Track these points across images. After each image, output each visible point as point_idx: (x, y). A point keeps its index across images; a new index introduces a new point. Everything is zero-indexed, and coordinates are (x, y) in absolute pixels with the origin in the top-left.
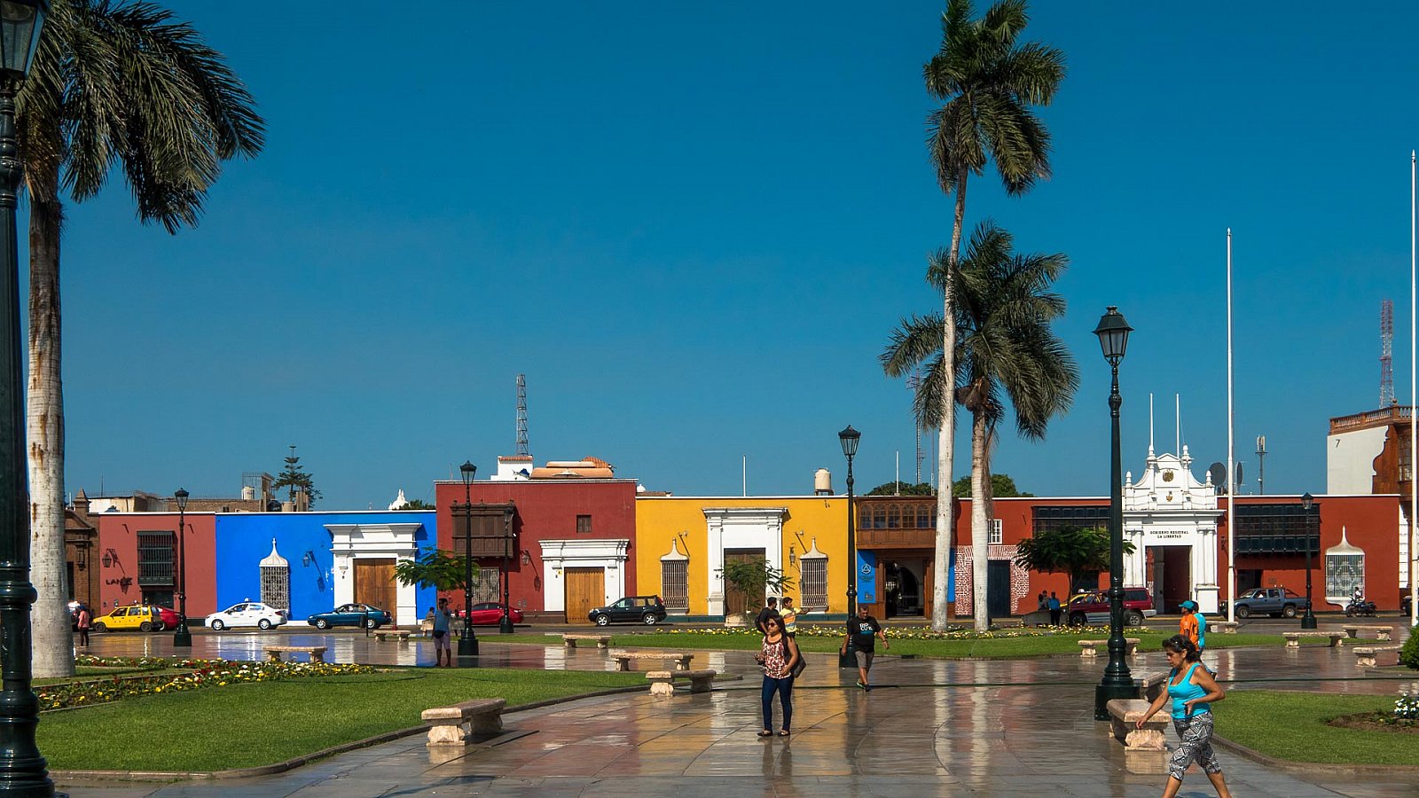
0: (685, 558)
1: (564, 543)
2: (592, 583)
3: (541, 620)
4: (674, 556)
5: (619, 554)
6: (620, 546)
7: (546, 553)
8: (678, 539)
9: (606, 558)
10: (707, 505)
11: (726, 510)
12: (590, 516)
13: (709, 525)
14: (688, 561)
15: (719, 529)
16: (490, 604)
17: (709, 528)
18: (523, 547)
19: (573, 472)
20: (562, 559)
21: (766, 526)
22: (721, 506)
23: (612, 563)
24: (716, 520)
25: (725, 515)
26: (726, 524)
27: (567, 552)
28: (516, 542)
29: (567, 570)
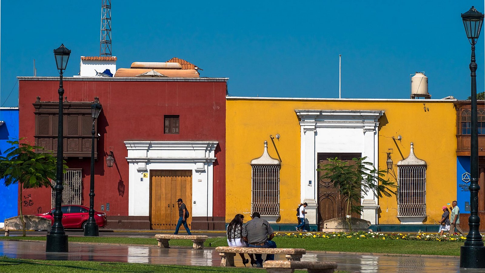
0: (276, 162)
1: (150, 144)
2: (178, 188)
3: (125, 226)
4: (265, 160)
5: (207, 156)
6: (208, 148)
7: (132, 154)
8: (270, 142)
9: (194, 161)
10: (301, 106)
11: (321, 112)
12: (178, 116)
13: (302, 128)
14: (279, 166)
15: (312, 133)
16: (72, 207)
17: (302, 131)
18: (107, 149)
19: (158, 72)
20: (148, 161)
21: (362, 130)
22: (315, 107)
23: (200, 165)
24: (309, 124)
25: (319, 118)
26: (320, 127)
27: (152, 154)
28: (101, 142)
29: (153, 173)
